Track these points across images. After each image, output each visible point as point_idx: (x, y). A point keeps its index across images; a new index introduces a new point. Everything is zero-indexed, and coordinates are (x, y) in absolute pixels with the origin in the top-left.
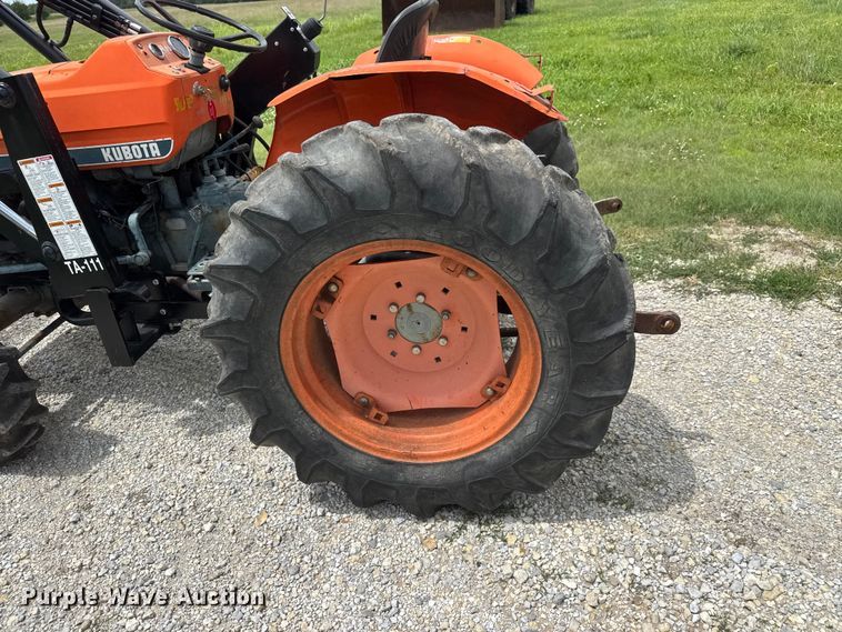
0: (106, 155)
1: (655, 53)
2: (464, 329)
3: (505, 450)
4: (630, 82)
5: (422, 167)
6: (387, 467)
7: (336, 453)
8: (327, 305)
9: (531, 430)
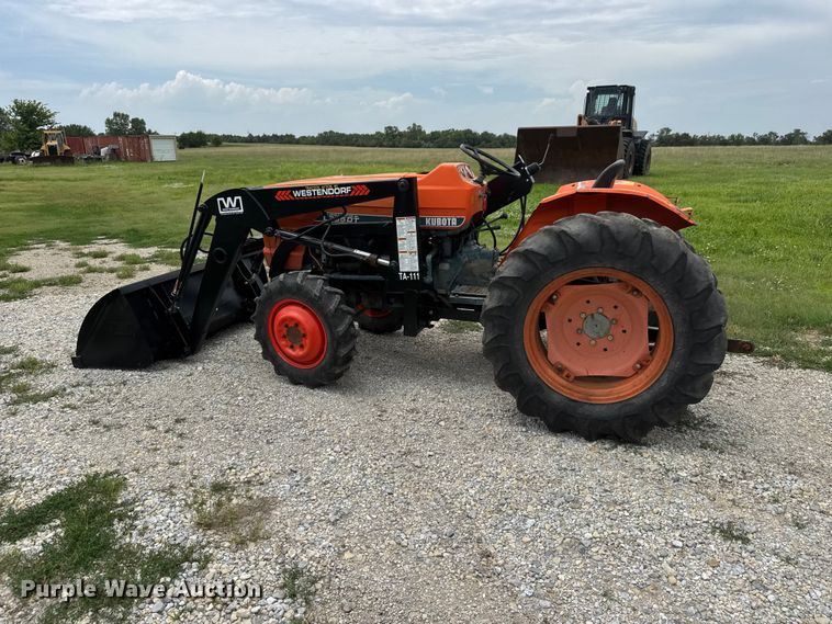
0: (427, 222)
1: (763, 215)
2: (624, 331)
3: (647, 396)
4: (736, 234)
5: (619, 232)
6: (573, 404)
7: (543, 392)
8: (550, 305)
9: (663, 384)
